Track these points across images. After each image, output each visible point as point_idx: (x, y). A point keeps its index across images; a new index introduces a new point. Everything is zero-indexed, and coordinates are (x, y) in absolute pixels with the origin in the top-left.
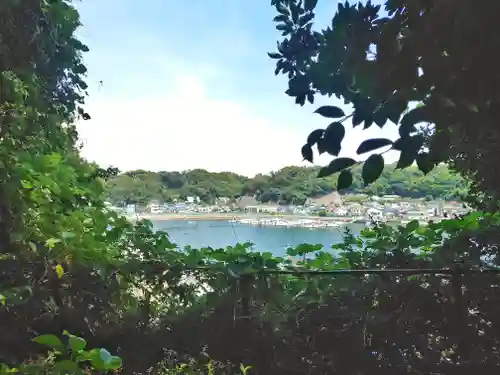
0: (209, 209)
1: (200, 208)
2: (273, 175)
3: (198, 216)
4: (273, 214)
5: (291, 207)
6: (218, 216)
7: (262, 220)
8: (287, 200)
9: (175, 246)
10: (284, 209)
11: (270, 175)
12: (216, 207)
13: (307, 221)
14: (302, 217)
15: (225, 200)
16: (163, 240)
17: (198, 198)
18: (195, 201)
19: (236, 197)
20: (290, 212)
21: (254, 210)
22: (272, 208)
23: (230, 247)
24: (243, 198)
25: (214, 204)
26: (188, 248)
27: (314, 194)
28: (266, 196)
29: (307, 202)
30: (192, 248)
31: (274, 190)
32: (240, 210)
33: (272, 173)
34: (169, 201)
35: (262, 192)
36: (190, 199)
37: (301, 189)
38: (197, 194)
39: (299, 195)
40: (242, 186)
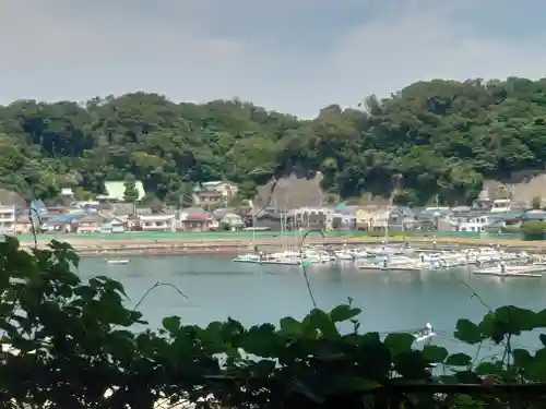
0: (174, 218)
1: (145, 217)
2: (376, 109)
3: (140, 242)
4: (378, 231)
5: (433, 210)
6: (202, 240)
7: (343, 254)
8: (422, 188)
9: (135, 317)
10: (409, 217)
11: (364, 109)
12: (198, 212)
13: (486, 255)
14: (470, 242)
15: (225, 189)
16: (106, 301)
17: (139, 186)
18: (130, 195)
19: (262, 180)
20: (430, 226)
21: (317, 223)
22: (372, 214)
23: (287, 321)
24: (283, 183)
25: (188, 203)
26: (171, 323)
27: (506, 171)
28: (354, 176)
29: (484, 195)
30: (184, 323)
31: (379, 157)
32: (271, 221)
33: (372, 102)
34: (50, 195)
35: (341, 162)
36: (115, 190)
37: (464, 153)
38: (138, 172)
39: (459, 171)
40: (281, 145)
